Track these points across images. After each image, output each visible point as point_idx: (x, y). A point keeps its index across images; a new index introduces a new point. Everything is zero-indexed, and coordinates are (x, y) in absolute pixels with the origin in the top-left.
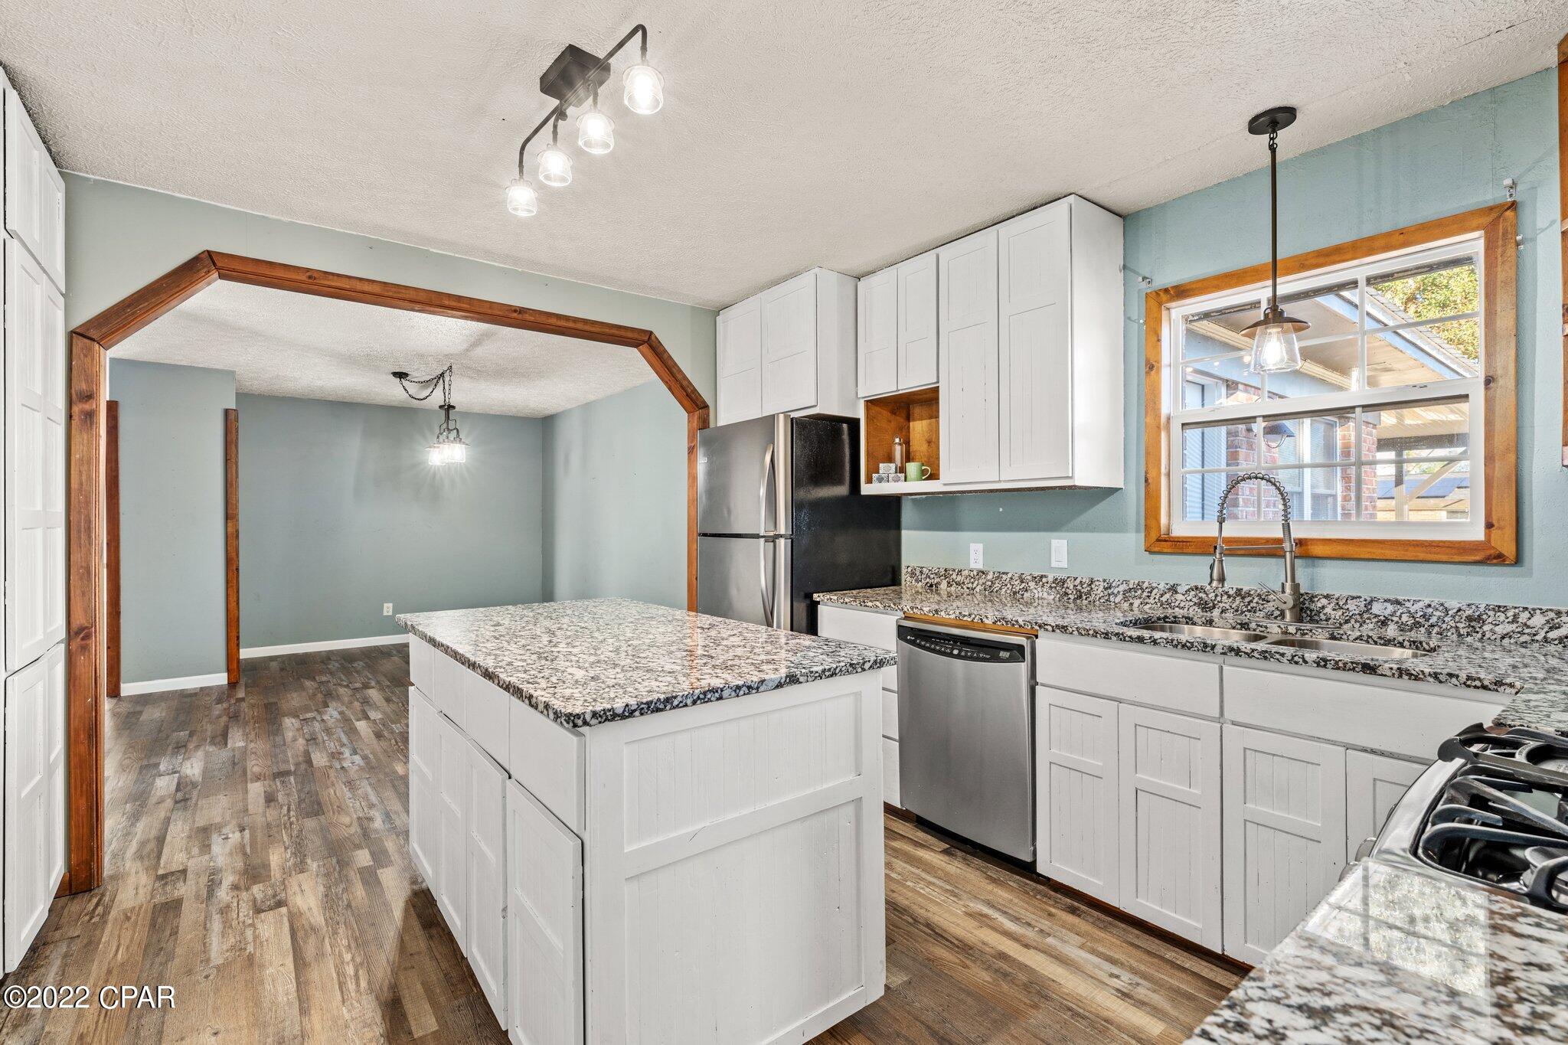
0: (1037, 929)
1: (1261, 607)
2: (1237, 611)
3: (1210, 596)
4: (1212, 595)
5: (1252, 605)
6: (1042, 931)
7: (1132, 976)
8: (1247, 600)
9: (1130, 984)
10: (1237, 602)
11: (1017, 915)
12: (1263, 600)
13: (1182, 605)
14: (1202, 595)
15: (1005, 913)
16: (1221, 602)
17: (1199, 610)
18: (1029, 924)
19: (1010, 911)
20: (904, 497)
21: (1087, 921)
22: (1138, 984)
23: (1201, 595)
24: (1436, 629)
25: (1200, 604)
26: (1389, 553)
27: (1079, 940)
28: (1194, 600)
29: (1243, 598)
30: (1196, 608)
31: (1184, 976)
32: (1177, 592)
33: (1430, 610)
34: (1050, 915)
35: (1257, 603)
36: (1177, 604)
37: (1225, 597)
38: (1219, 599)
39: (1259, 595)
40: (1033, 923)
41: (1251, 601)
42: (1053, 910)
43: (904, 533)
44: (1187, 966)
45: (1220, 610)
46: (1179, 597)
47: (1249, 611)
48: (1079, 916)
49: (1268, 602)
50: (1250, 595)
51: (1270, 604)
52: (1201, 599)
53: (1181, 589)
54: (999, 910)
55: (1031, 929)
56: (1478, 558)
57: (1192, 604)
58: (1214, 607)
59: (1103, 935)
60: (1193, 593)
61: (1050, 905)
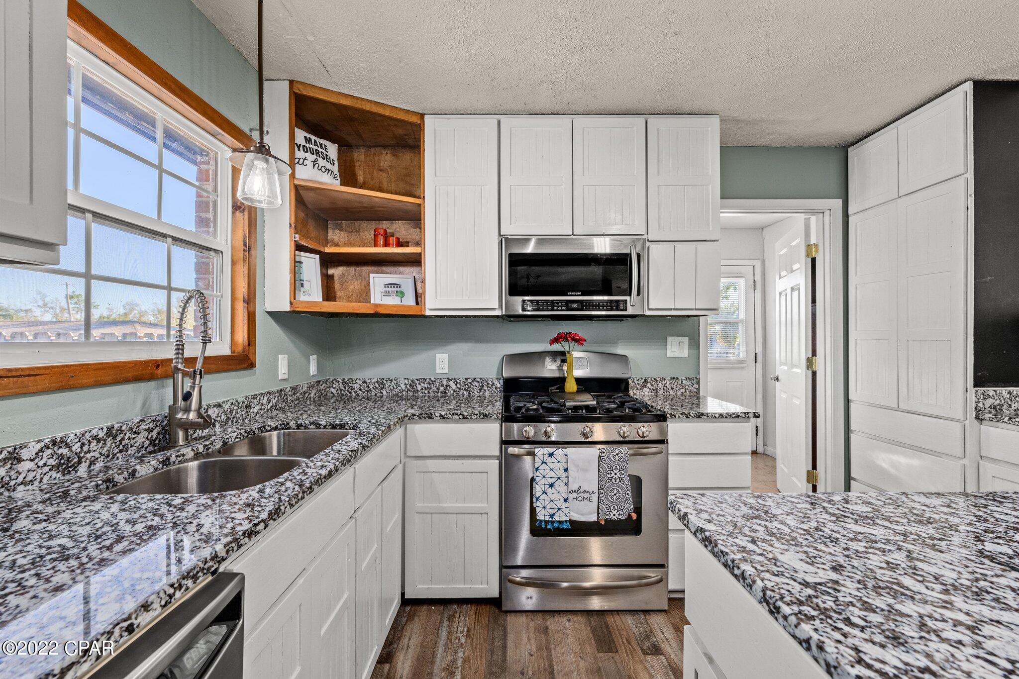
1: (133, 441)
2: (108, 456)
3: (74, 449)
4: (76, 447)
5: (124, 443)
8: (118, 439)
10: (108, 445)
12: (135, 433)
13: (29, 478)
14: (64, 451)
16: (89, 451)
17: (59, 475)
23: (60, 451)
25: (60, 465)
28: (52, 462)
29: (114, 438)
30: (54, 474)
32: (20, 460)
35: (129, 439)
36: (21, 479)
37: (95, 443)
38: (86, 448)
39: (131, 429)
41: (123, 439)
45: (87, 464)
46: (26, 466)
47: (121, 451)
49: (139, 433)
50: (120, 431)
51: (141, 435)
52: (61, 456)
53: (25, 454)
56: (245, 366)
57: (47, 469)
58: (80, 462)
60: (48, 452)
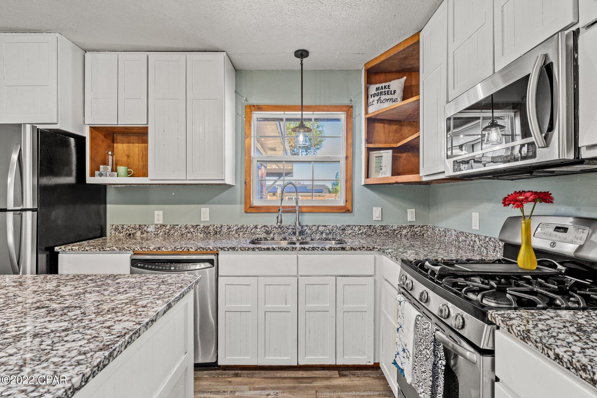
0: (229, 392)
1: (287, 231)
2: (279, 234)
3: (269, 229)
4: (270, 228)
5: (284, 231)
6: (231, 392)
7: (273, 391)
8: (282, 229)
9: (275, 395)
10: (279, 230)
11: (216, 390)
12: (288, 229)
13: (259, 233)
14: (267, 229)
15: (211, 392)
16: (273, 231)
17: (266, 235)
18: (224, 392)
19: (213, 390)
20: (108, 186)
21: (244, 377)
22: (277, 393)
23: (266, 228)
24: (335, 233)
25: (266, 232)
26: (324, 210)
27: (247, 387)
28: (264, 231)
29: (281, 228)
30: (264, 234)
31: (287, 380)
32: (257, 228)
33: (333, 228)
34: (230, 382)
35: (285, 230)
36: (257, 233)
37: (275, 229)
38: (273, 229)
39: (286, 227)
40: (226, 390)
41: (284, 229)
42: (230, 379)
43: (108, 206)
44: (286, 376)
45: (273, 234)
46: (258, 230)
47: (283, 233)
48: (240, 376)
49: (289, 229)
50: (283, 227)
51: (290, 230)
52: (266, 230)
53: (259, 227)
54: (208, 392)
55: (226, 394)
56: (344, 211)
57: (263, 232)
58: (271, 233)
59: (254, 380)
60: (263, 228)
61: (227, 378)
